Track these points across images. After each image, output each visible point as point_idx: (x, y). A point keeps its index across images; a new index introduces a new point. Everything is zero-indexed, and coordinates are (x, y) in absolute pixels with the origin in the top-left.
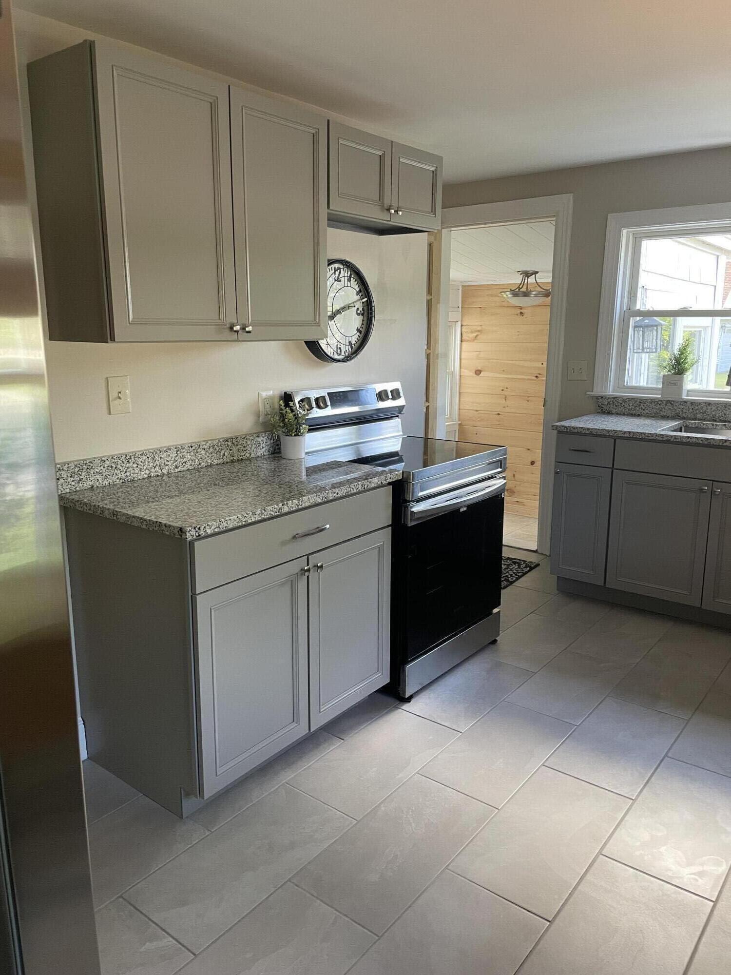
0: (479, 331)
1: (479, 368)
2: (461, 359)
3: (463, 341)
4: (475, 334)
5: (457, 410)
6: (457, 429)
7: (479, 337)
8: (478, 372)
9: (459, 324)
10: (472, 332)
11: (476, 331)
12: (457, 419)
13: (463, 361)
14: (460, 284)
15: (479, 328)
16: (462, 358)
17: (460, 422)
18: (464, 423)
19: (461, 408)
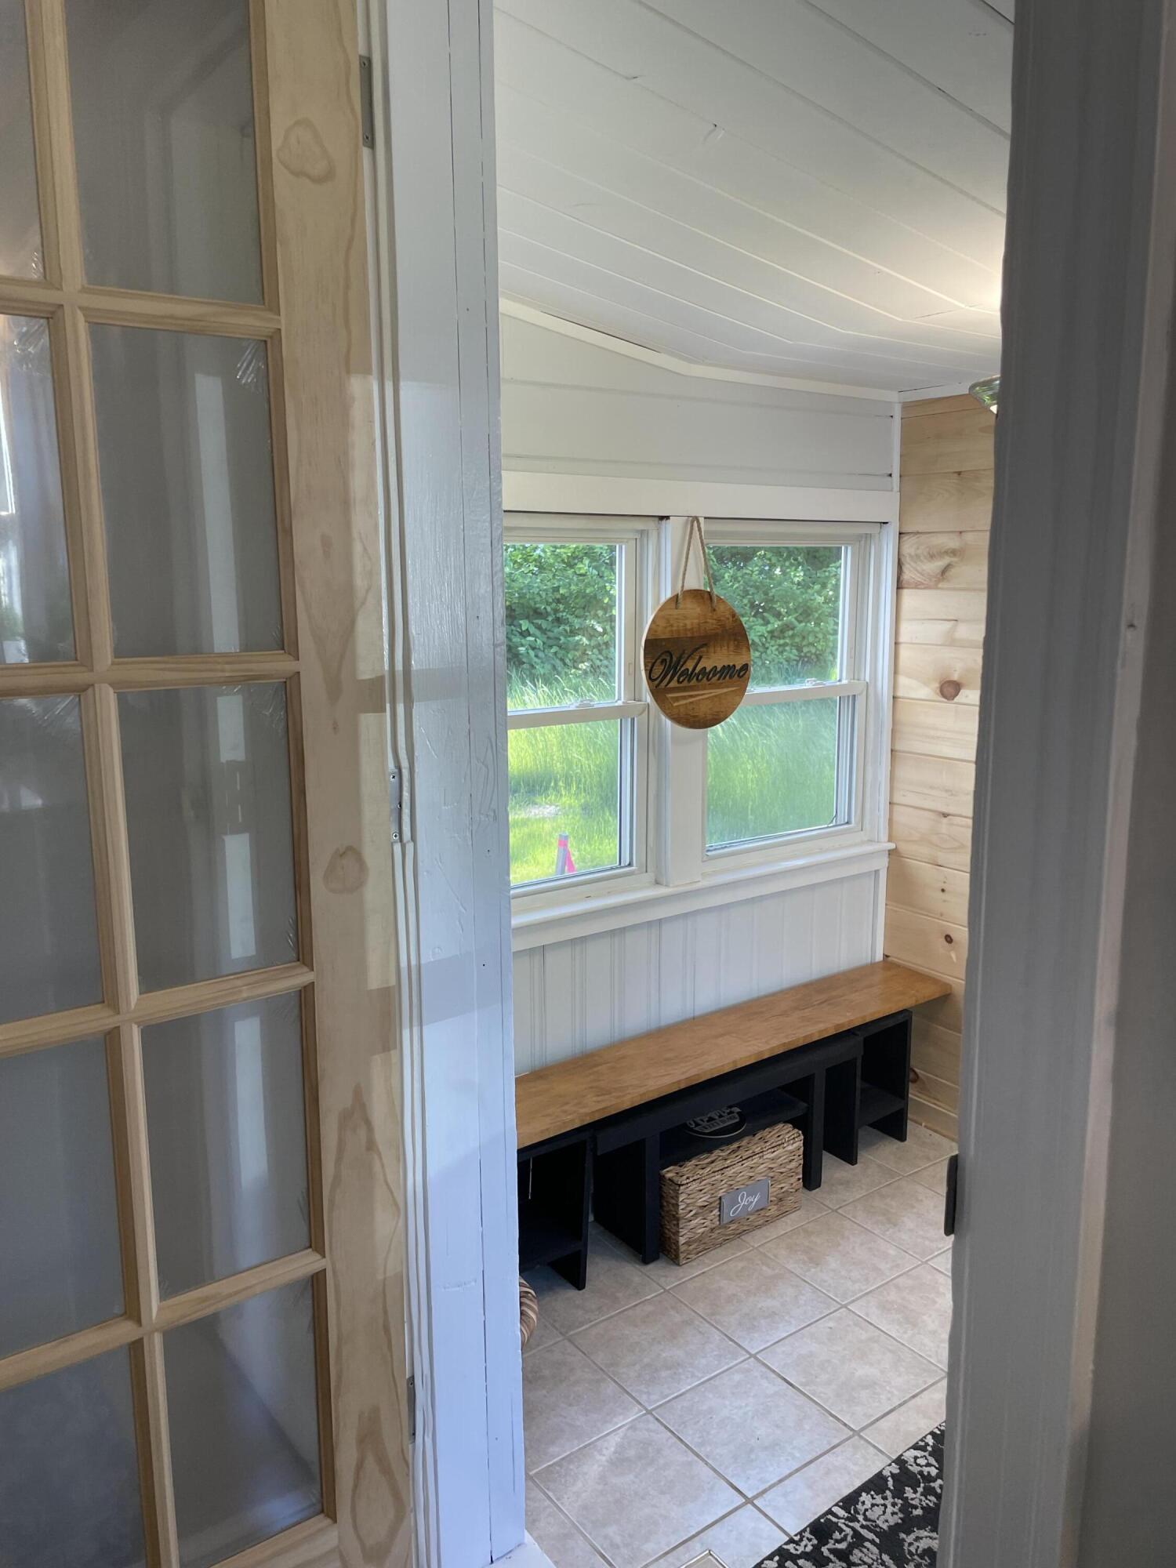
0: (953, 552)
1: (955, 677)
2: (896, 644)
3: (904, 584)
4: (940, 563)
5: (882, 806)
6: (882, 864)
7: (952, 572)
8: (950, 690)
9: (891, 533)
10: (932, 557)
11: (946, 552)
12: (884, 837)
13: (904, 653)
14: (894, 397)
15: (953, 543)
16: (902, 639)
17: (892, 846)
18: (904, 847)
19: (897, 799)
